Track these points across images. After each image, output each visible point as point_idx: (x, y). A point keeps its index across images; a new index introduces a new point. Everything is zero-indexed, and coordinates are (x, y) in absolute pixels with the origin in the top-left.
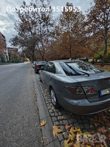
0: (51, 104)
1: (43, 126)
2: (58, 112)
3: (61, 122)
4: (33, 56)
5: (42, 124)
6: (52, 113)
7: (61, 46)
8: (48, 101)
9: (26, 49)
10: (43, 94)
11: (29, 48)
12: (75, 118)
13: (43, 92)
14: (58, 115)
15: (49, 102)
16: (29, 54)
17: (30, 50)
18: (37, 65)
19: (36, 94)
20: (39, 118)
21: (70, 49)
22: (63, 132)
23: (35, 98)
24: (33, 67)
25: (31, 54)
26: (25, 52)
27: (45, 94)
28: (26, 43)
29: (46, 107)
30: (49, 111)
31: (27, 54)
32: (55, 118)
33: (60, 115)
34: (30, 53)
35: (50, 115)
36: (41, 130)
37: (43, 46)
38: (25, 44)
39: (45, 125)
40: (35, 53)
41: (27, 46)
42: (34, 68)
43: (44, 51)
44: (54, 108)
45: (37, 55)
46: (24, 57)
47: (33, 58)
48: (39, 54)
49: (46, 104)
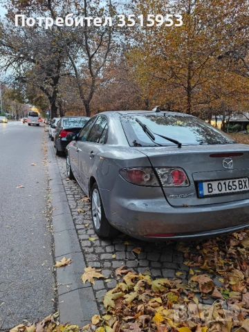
0: (91, 232)
1: (62, 266)
2: (106, 246)
3: (107, 264)
4: (52, 99)
5: (58, 264)
6: (90, 247)
7: (156, 66)
8: (83, 224)
9: (32, 72)
10: (71, 209)
11: (43, 67)
12: (146, 259)
13: (73, 204)
14: (103, 251)
15: (86, 227)
16: (38, 90)
17: (44, 75)
18: (65, 126)
19: (51, 209)
20: (53, 255)
21: (190, 78)
22: (106, 279)
23: (47, 217)
24: (51, 136)
25: (46, 92)
26: (24, 82)
27: (79, 210)
28: (30, 48)
29: (75, 236)
30: (80, 243)
31: (34, 89)
32: (94, 256)
33: (110, 253)
34: (42, 88)
35: (83, 251)
36: (55, 273)
37: (90, 62)
38: (26, 55)
39: (66, 265)
40: (60, 87)
41: (34, 61)
42: (52, 139)
43: (94, 81)
44: (98, 238)
45: (67, 95)
46: (21, 101)
47: (53, 106)
48: (76, 92)
49: (77, 230)
